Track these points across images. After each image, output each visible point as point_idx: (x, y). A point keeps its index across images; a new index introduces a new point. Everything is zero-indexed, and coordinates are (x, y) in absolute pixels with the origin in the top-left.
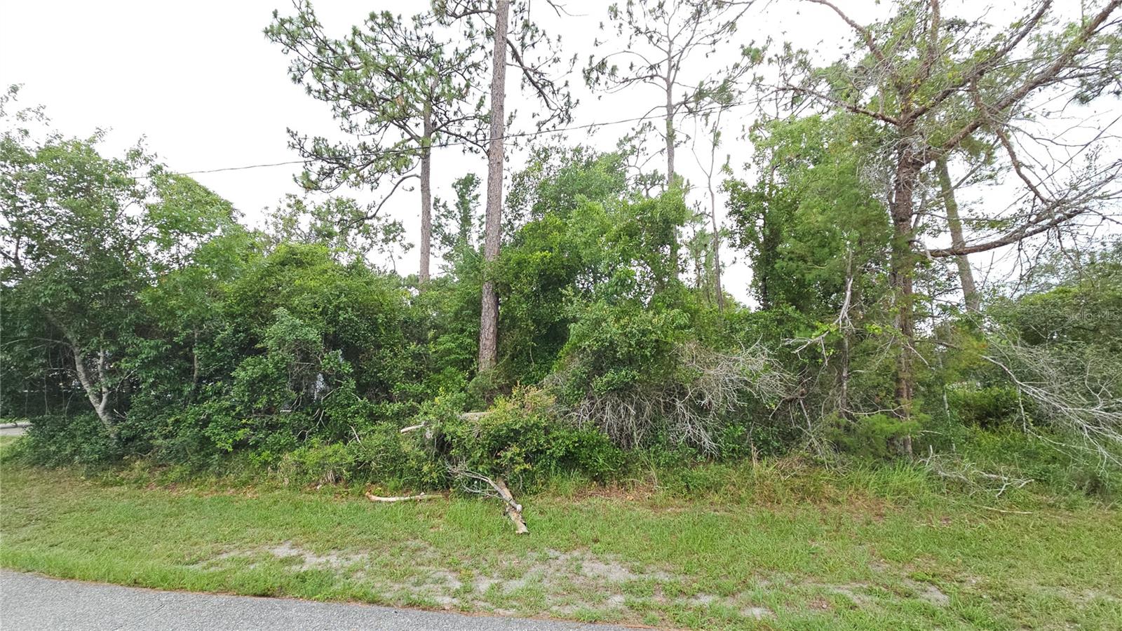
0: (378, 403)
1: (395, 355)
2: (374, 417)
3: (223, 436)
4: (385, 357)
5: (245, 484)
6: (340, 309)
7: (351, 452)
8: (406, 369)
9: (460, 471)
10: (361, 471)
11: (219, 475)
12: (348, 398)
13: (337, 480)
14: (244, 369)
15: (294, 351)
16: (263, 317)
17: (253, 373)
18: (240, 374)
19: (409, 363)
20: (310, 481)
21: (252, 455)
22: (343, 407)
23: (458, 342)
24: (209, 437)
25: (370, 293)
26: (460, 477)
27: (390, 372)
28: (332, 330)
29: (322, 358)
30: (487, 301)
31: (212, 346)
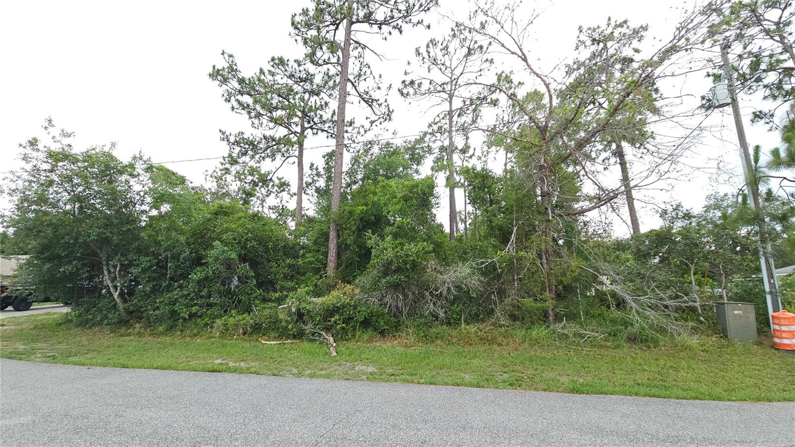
0: (268, 293)
1: (279, 265)
2: (265, 300)
3: (184, 310)
4: (272, 267)
5: (195, 335)
6: (248, 240)
7: (253, 319)
8: (284, 274)
9: (308, 328)
10: (257, 330)
11: (182, 331)
12: (252, 290)
13: (244, 334)
14: (195, 274)
15: (223, 264)
16: (205, 245)
17: (201, 276)
18: (194, 277)
19: (286, 270)
20: (230, 334)
21: (199, 320)
22: (248, 294)
23: (316, 257)
24: (177, 311)
25: (264, 231)
26: (307, 332)
27: (275, 275)
28: (243, 252)
29: (238, 268)
30: (332, 235)
31: (178, 261)
